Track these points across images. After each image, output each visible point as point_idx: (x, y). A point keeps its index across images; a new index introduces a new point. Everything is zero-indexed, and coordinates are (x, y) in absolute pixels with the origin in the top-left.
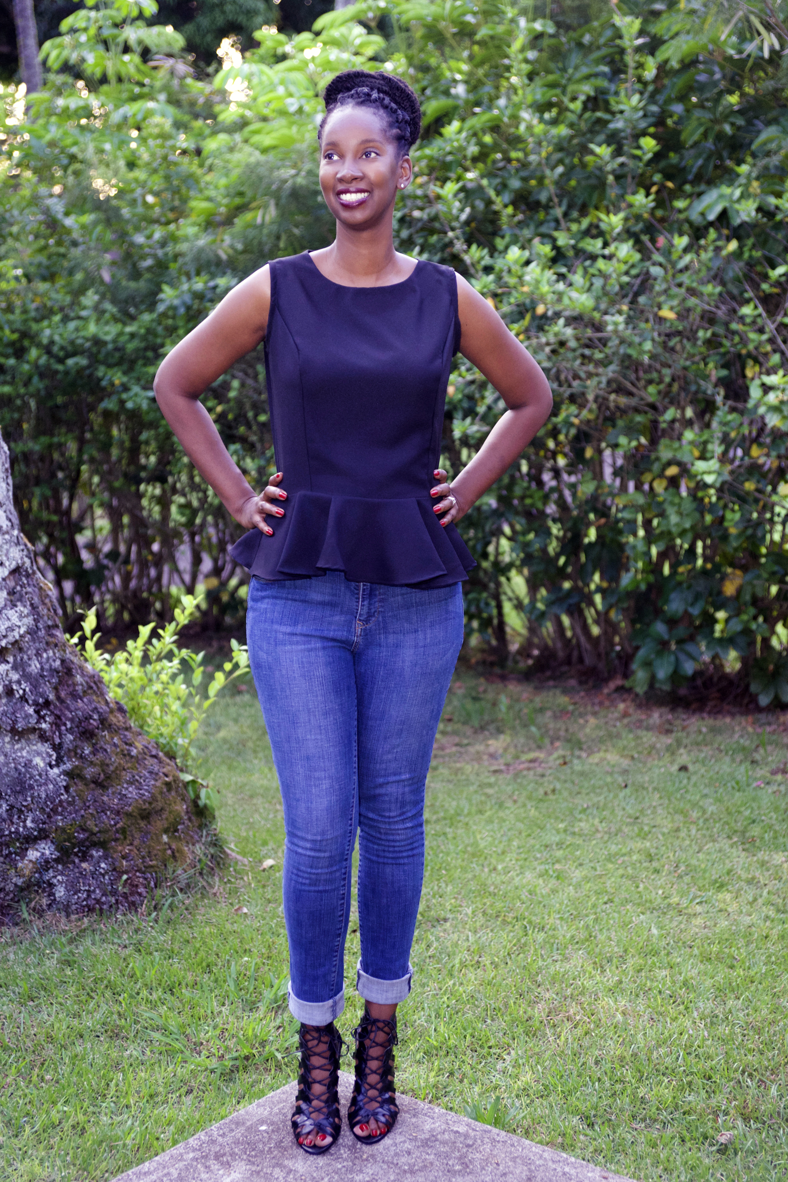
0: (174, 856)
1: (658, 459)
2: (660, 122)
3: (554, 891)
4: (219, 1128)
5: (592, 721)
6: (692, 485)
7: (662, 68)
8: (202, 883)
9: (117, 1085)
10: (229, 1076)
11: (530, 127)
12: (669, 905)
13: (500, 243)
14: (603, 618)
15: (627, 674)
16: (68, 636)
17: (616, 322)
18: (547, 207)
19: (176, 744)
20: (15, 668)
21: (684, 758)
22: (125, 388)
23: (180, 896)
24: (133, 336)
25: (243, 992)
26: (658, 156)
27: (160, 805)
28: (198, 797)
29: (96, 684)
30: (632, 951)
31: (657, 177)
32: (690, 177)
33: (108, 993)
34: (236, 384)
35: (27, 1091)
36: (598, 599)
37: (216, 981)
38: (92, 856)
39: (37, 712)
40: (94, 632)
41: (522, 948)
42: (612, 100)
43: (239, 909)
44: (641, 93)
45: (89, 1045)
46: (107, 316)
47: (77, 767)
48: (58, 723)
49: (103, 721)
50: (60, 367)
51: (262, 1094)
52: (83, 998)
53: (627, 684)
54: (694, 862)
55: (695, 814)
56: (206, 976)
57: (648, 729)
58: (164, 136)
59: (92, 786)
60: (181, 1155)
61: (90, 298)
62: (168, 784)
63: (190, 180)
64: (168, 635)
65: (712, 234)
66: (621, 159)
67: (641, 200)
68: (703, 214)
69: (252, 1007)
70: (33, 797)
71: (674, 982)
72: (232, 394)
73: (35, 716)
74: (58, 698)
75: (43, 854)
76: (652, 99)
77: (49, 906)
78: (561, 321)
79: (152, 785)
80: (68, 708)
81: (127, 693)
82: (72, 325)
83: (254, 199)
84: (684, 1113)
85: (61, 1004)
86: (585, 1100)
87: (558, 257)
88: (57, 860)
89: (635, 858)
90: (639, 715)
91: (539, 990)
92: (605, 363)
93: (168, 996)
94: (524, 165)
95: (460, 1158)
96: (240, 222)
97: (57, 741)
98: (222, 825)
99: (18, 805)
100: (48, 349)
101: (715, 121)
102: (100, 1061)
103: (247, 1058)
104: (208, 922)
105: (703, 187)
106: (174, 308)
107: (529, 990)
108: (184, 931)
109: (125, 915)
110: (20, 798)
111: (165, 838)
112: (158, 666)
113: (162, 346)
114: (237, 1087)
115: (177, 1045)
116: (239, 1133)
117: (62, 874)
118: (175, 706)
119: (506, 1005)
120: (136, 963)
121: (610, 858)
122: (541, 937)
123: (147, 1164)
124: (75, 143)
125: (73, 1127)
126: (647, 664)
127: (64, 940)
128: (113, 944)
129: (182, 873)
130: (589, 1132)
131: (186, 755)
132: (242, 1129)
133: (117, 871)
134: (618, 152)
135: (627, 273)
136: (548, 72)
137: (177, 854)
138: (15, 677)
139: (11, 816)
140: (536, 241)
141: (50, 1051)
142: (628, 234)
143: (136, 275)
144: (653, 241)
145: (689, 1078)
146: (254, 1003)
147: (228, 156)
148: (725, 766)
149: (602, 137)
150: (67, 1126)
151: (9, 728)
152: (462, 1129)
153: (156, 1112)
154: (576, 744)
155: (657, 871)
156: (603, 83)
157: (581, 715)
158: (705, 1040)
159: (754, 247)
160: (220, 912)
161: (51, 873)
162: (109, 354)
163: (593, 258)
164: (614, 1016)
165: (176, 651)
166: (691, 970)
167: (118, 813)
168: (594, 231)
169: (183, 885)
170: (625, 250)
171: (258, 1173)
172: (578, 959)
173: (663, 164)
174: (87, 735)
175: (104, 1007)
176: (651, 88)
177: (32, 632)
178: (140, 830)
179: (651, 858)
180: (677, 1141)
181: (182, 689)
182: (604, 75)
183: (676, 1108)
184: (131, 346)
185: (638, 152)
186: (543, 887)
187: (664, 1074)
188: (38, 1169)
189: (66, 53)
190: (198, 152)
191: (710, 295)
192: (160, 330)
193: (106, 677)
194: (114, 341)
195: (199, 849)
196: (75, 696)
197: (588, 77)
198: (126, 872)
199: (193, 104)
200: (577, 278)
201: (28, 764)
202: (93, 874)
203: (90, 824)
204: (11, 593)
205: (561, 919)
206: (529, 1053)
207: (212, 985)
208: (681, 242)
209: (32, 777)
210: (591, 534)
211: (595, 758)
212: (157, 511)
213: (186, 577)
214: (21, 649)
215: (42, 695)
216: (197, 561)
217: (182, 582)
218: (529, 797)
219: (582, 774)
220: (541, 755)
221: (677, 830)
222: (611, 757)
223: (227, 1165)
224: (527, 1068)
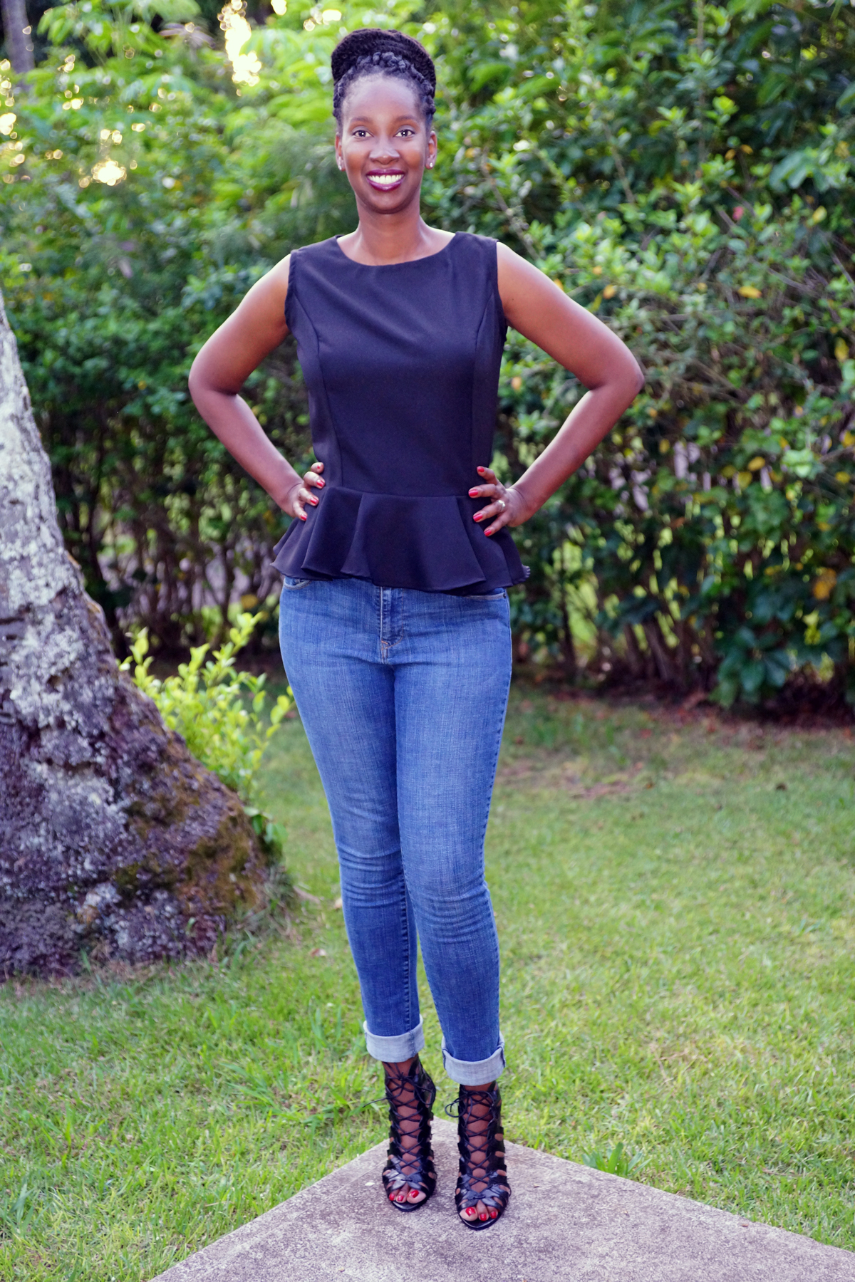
0: (243, 897)
1: (741, 451)
2: (731, 82)
3: (654, 923)
4: (322, 1185)
5: (676, 739)
7: (736, 22)
8: (273, 925)
9: (204, 1143)
10: (325, 1129)
11: (591, 92)
12: (780, 934)
13: (561, 220)
14: (681, 628)
15: (709, 686)
16: (117, 662)
17: (694, 302)
18: (612, 178)
19: (239, 776)
20: (66, 697)
21: (780, 775)
22: (151, 391)
23: (252, 939)
24: (156, 334)
25: (330, 1040)
26: (734, 118)
27: (225, 841)
28: (264, 832)
29: (151, 714)
30: (745, 984)
31: (733, 142)
32: (768, 140)
33: (184, 1047)
34: (272, 383)
35: (109, 1152)
36: (675, 608)
37: (299, 1029)
38: (156, 899)
39: (92, 745)
40: (144, 657)
41: (626, 984)
42: (681, 58)
43: (317, 951)
44: (713, 48)
45: (169, 1101)
46: (128, 313)
47: (136, 803)
48: (114, 756)
49: (162, 752)
50: (77, 370)
51: (362, 1148)
52: (158, 1051)
53: (711, 697)
54: (803, 887)
55: (798, 836)
56: (288, 1025)
57: (737, 745)
58: (185, 113)
59: (153, 823)
60: (284, 1214)
61: (107, 294)
62: (233, 820)
63: (216, 160)
64: (225, 658)
65: (797, 202)
66: (695, 123)
67: (717, 168)
68: (785, 182)
69: (340, 1055)
70: (90, 837)
71: (794, 1016)
72: (269, 394)
73: (90, 749)
74: (113, 728)
75: (103, 898)
76: (725, 57)
77: (112, 954)
78: (635, 304)
79: (215, 822)
80: (124, 739)
81: (181, 722)
82: (90, 324)
83: (285, 180)
84: (820, 1156)
85: (134, 1058)
86: (711, 1145)
87: (627, 234)
88: (119, 905)
89: (737, 884)
90: (724, 731)
91: (648, 1029)
92: (681, 348)
93: (250, 1048)
94: (583, 133)
95: (586, 1210)
96: (271, 204)
97: (114, 775)
98: (287, 862)
99: (75, 846)
100: (63, 350)
101: (796, 78)
102: (184, 1119)
103: (341, 1111)
104: (284, 967)
105: (782, 151)
106: (201, 302)
107: (639, 1029)
108: (258, 975)
109: (194, 961)
110: (77, 838)
111: (233, 878)
112: (214, 692)
113: (189, 343)
114: (335, 1142)
115: (265, 1099)
116: (343, 1190)
117: (124, 919)
118: (236, 735)
119: (616, 1047)
120: (210, 1012)
121: (711, 886)
122: (645, 972)
123: (248, 1225)
124: (85, 123)
125: (163, 1189)
126: (734, 676)
127: (130, 990)
128: (184, 992)
129: (252, 915)
130: (717, 1178)
131: (248, 788)
132: (347, 1186)
133: (183, 914)
134: (689, 117)
135: (705, 248)
136: (608, 28)
137: (246, 895)
138: (66, 707)
139: (67, 858)
140: (602, 216)
141: (127, 1109)
142: (704, 205)
143: (157, 267)
144: (730, 212)
145: (821, 1118)
146: (343, 1051)
147: (256, 133)
148: (827, 783)
149: (670, 99)
150: (156, 1187)
151: (61, 763)
152: (584, 1179)
153: (249, 1170)
154: (660, 764)
155: (762, 898)
156: (670, 40)
157: (664, 733)
158: (833, 1077)
159: (843, 215)
160: (296, 955)
161: (113, 918)
162: (132, 354)
163: (665, 232)
164: (733, 1055)
165: (233, 674)
166: (811, 1002)
167: (182, 852)
168: (666, 203)
169: (254, 927)
170: (701, 222)
171: (369, 1231)
172: (688, 995)
173: (736, 127)
174: (145, 768)
175: (181, 1061)
176: (723, 43)
177: (83, 658)
178: (206, 869)
179: (754, 884)
180: (814, 1185)
181: (243, 716)
182: (669, 30)
183: (811, 1150)
184: (156, 345)
185: (712, 114)
186: (642, 919)
187: (793, 1115)
188: (129, 1234)
189: (70, 23)
190: (220, 130)
191: (797, 269)
192: (186, 326)
193: (159, 705)
194: (137, 340)
195: (268, 888)
196: (130, 726)
197: (653, 34)
198: (193, 915)
199: (211, 76)
200: (650, 256)
201: (84, 802)
202: (158, 918)
203: (153, 864)
204: (59, 616)
205: (665, 952)
206: (646, 1096)
207: (296, 1033)
208: (763, 211)
209: (88, 815)
210: (666, 536)
211: (683, 779)
212: (185, 523)
213: (220, 596)
214: (71, 678)
215: (96, 726)
216: (230, 578)
217: (216, 601)
218: (616, 824)
219: (670, 796)
220: (623, 777)
221: (781, 853)
222: (702, 777)
223: (335, 1224)
224: (645, 1113)
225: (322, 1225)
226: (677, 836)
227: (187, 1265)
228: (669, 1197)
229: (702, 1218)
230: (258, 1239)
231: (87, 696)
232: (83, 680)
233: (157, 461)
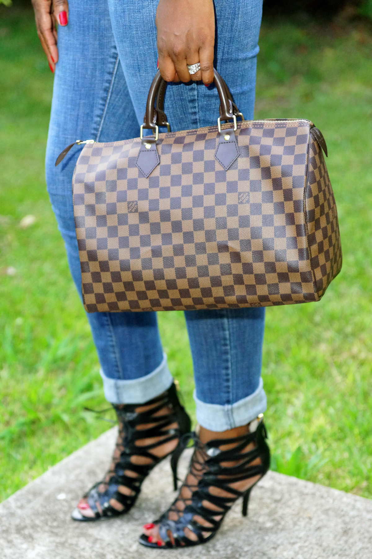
4: (17, 500)
10: (17, 441)
43: (5, 270)
103: (33, 423)
132: (40, 500)
223: (30, 538)
224: (318, 411)
225: (17, 539)
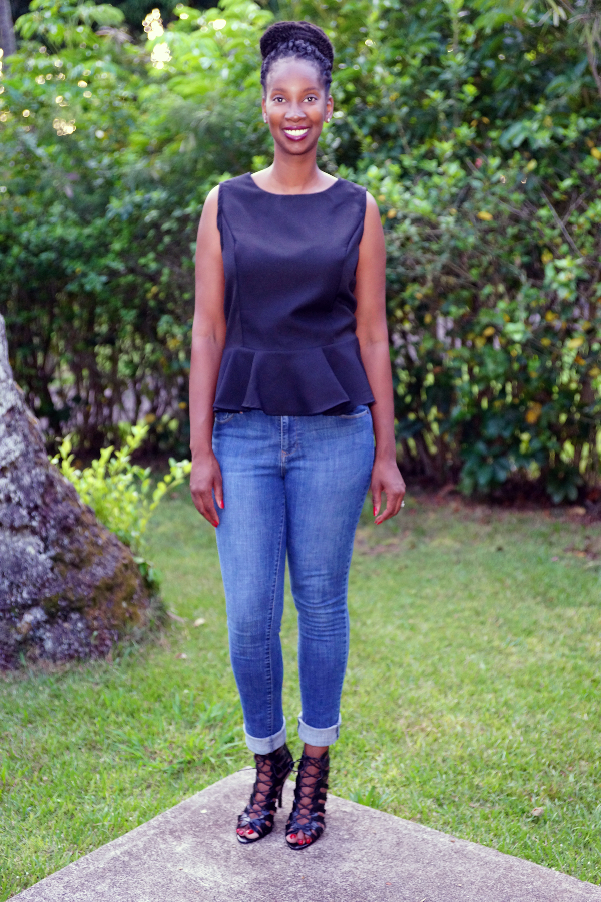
0: (131, 618)
1: (478, 323)
2: (477, 74)
3: (409, 639)
4: (172, 812)
5: (432, 516)
6: (504, 341)
7: (480, 34)
8: (151, 637)
9: (95, 783)
10: (177, 775)
11: (382, 79)
12: (492, 648)
13: (361, 165)
14: (439, 441)
15: (457, 481)
16: (49, 457)
17: (447, 221)
18: (396, 137)
19: (131, 536)
20: (12, 481)
21: (500, 541)
22: (84, 275)
23: (136, 646)
24: (89, 236)
25: (185, 715)
26: (477, 99)
27: (119, 580)
28: (147, 574)
29: (71, 494)
30: (467, 681)
31: (476, 115)
32: (500, 113)
33: (86, 718)
34: (166, 271)
35: (30, 788)
36: (435, 427)
37: (165, 707)
38: (71, 619)
39: (29, 513)
40: (68, 455)
41: (387, 680)
42: (442, 58)
43: (180, 655)
44: (464, 51)
45: (73, 755)
46: (69, 223)
47: (58, 554)
48: (44, 521)
49: (78, 520)
50: (34, 260)
51: (201, 787)
52: (68, 721)
53: (458, 488)
54: (509, 616)
55: (509, 582)
56: (157, 704)
57: (474, 520)
58: (110, 87)
59: (70, 567)
60: (145, 831)
61: (57, 209)
62: (126, 566)
63: (130, 120)
64: (123, 457)
65: (517, 156)
66: (450, 102)
67: (465, 132)
68: (510, 142)
69: (191, 725)
70: (27, 576)
71: (498, 703)
72: (164, 278)
73: (27, 516)
74: (44, 503)
75: (35, 618)
76: (472, 57)
77: (41, 655)
78: (407, 222)
79: (112, 567)
80: (51, 510)
81: (93, 500)
82: (44, 229)
83: (177, 133)
84: (508, 795)
85: (52, 726)
86: (436, 788)
87: (404, 175)
88: (46, 622)
89: (467, 614)
90: (466, 511)
91: (401, 710)
92: (439, 253)
93: (130, 719)
94: (378, 106)
95: (348, 830)
96: (168, 150)
97: (44, 534)
98: (164, 594)
99: (16, 582)
100: (26, 247)
101: (519, 72)
102: (82, 766)
103: (189, 762)
104: (157, 666)
105: (509, 121)
106: (119, 216)
107: (393, 710)
108: (140, 671)
109: (96, 660)
110: (18, 576)
111: (124, 605)
112: (116, 479)
113: (111, 243)
114: (183, 783)
115: (138, 754)
116: (186, 815)
117: (49, 631)
118: (129, 508)
119: (377, 721)
120: (106, 695)
121: (449, 614)
122: (400, 672)
123: (120, 838)
124: (44, 92)
125: (65, 813)
126: (472, 474)
127: (52, 679)
128: (88, 681)
129: (137, 630)
130: (440, 810)
131: (138, 544)
132: (188, 813)
133: (89, 629)
134: (447, 97)
135: (455, 186)
136: (395, 36)
137: (134, 617)
138: (12, 487)
139: (11, 590)
140: (388, 163)
141: (45, 759)
142: (456, 157)
143: (90, 191)
144: (474, 162)
145: (511, 771)
146: (193, 723)
147: (158, 101)
148: (530, 547)
149: (435, 85)
150: (60, 813)
151: (8, 525)
152: (348, 809)
153: (125, 801)
154: (421, 533)
155: (483, 623)
156: (435, 45)
157: (425, 511)
158: (521, 743)
159: (549, 165)
160: (166, 657)
161: (41, 631)
162: (72, 250)
163: (430, 175)
164: (454, 728)
165: (128, 466)
166: (510, 693)
167: (89, 586)
168: (430, 155)
169: (138, 638)
170: (453, 169)
171: (201, 843)
172: (428, 687)
173: (480, 105)
174: (66, 529)
175: (83, 727)
176: (471, 49)
177: (24, 455)
178: (106, 599)
179: (478, 614)
180: (503, 815)
181: (134, 495)
182: (434, 39)
183: (502, 791)
184: (89, 244)
185: (462, 96)
186: (401, 636)
187: (492, 768)
188: (40, 844)
189: (35, 25)
190: (135, 99)
191: (517, 202)
192: (109, 231)
193: (77, 488)
194: (76, 240)
195: (149, 613)
196: (56, 501)
197: (424, 41)
198: (97, 630)
199: (130, 62)
200: (419, 190)
201: (23, 552)
202: (72, 632)
203: (70, 595)
204: (8, 426)
205: (415, 659)
206: (395, 755)
207: (162, 710)
208: (495, 162)
209: (26, 561)
210: (430, 379)
211: (436, 543)
212: (108, 366)
213: (131, 415)
214: (16, 468)
215: (32, 501)
216: (138, 402)
217: (128, 418)
218: (389, 572)
219: (427, 555)
220: (395, 541)
221: (496, 594)
222: (448, 542)
223: (179, 838)
224: (393, 765)
225: (170, 839)
226: (429, 581)
227: (77, 865)
228: (403, 822)
229: (425, 836)
230: (126, 848)
231: (26, 480)
232: (24, 469)
233: (91, 322)
